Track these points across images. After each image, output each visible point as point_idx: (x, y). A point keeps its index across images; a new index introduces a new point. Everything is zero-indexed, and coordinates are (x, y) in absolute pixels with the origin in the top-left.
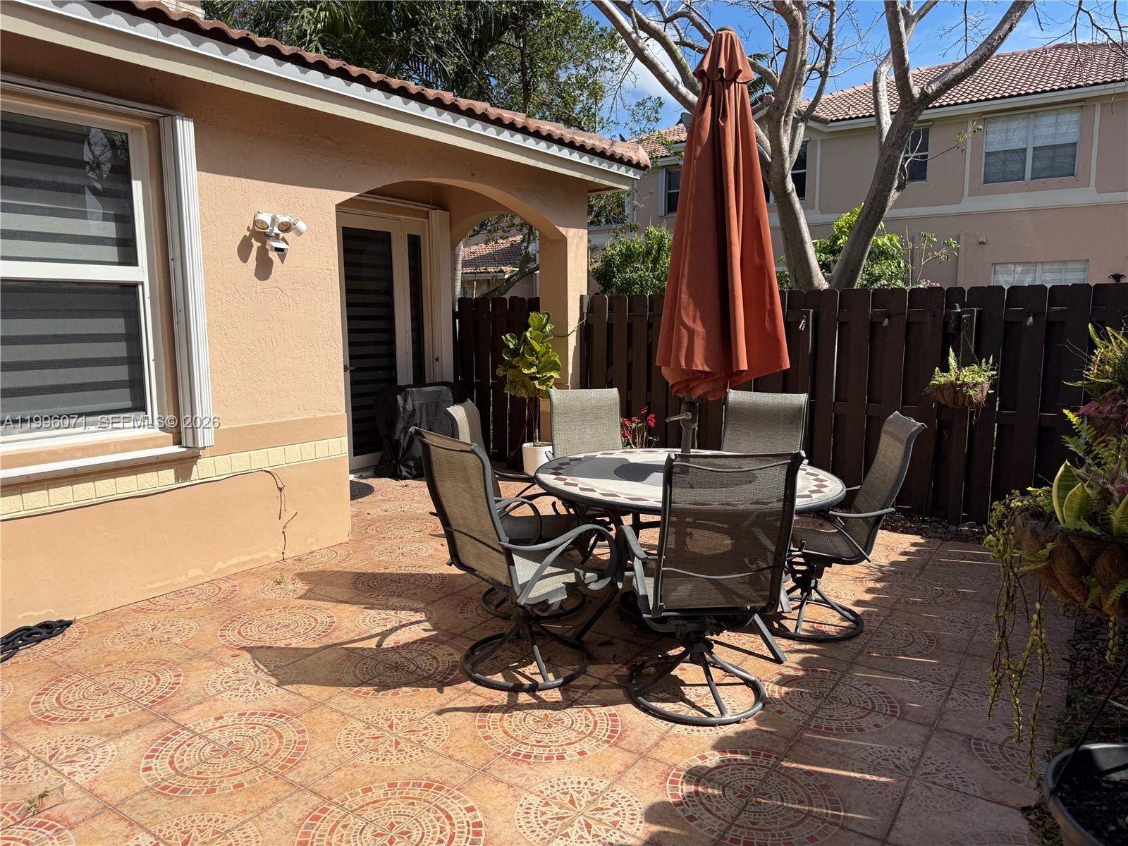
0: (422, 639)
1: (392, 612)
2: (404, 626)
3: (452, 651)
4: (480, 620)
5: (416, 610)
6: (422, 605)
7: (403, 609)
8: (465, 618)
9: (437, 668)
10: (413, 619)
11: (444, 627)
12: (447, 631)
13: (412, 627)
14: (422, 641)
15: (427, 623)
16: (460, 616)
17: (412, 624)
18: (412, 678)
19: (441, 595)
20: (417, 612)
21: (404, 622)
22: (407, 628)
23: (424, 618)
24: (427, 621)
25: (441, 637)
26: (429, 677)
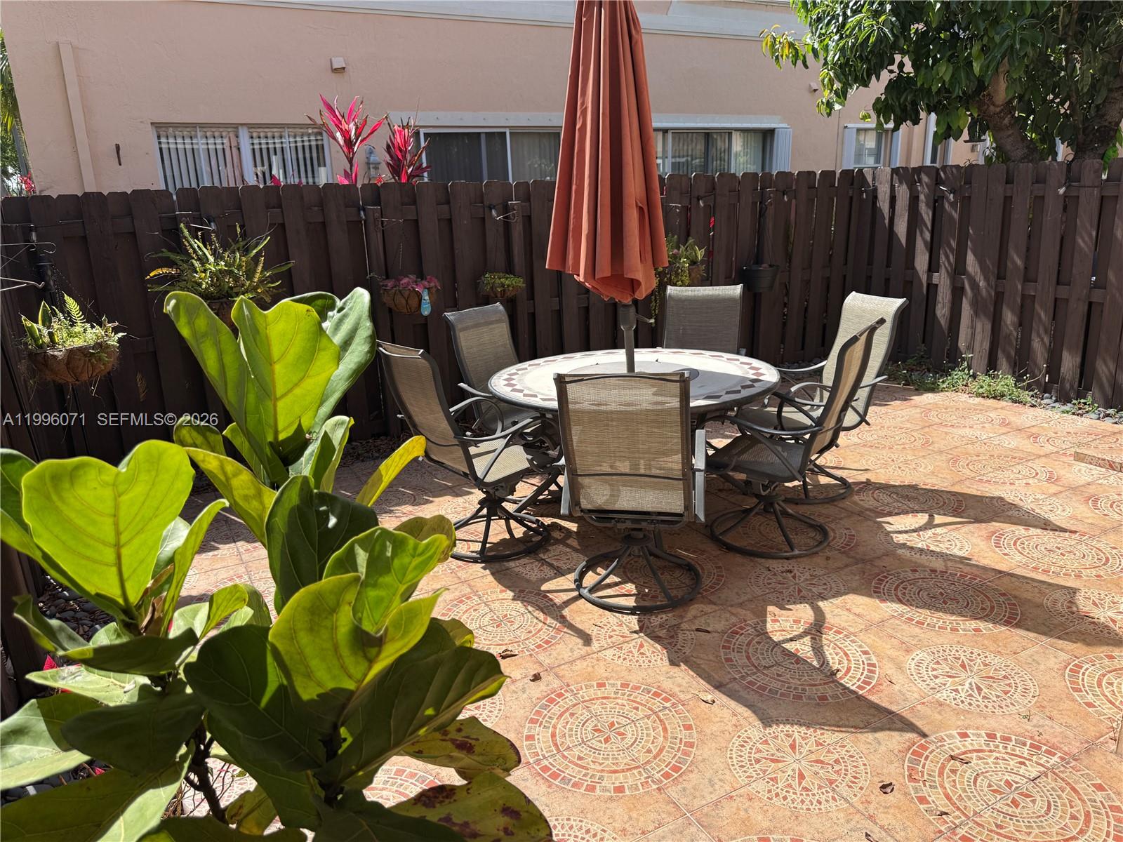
0: (891, 516)
1: (932, 548)
2: (914, 531)
3: (861, 503)
4: (833, 525)
5: (904, 546)
6: (900, 552)
7: (921, 550)
8: (848, 529)
9: (873, 493)
10: (905, 536)
11: (870, 523)
12: (868, 520)
13: (904, 529)
14: (890, 514)
15: (889, 530)
16: (853, 532)
17: (906, 532)
18: (891, 489)
19: (878, 563)
20: (905, 544)
21: (915, 534)
22: (908, 528)
23: (894, 536)
24: (890, 532)
25: (872, 515)
26: (878, 489)
